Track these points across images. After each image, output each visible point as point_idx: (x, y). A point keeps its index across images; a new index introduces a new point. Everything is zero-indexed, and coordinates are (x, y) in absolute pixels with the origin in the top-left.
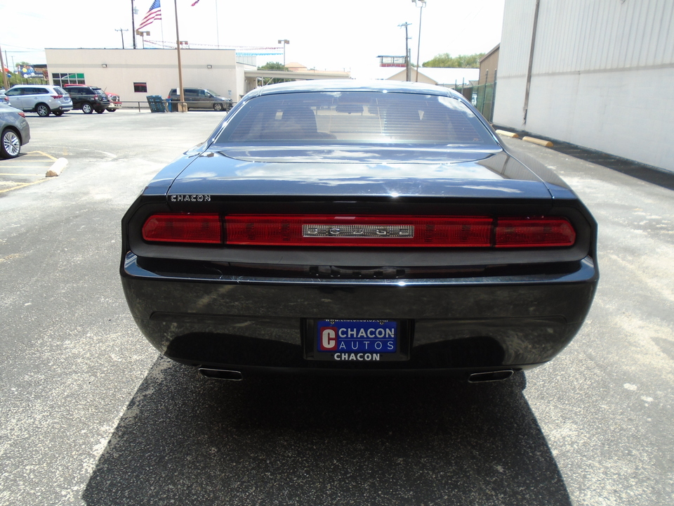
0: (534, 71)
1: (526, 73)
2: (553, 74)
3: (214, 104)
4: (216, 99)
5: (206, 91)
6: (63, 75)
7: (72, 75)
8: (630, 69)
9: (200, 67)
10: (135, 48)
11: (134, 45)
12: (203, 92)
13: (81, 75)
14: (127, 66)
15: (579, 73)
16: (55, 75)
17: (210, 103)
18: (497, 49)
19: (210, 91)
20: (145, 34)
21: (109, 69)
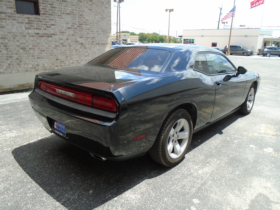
3: (244, 53)
4: (245, 51)
5: (241, 47)
6: (187, 40)
7: (190, 40)
9: (241, 36)
10: (218, 29)
11: (218, 28)
12: (240, 47)
13: (193, 40)
14: (211, 36)
16: (184, 40)
17: (241, 52)
19: (243, 47)
20: (225, 23)
21: (203, 37)
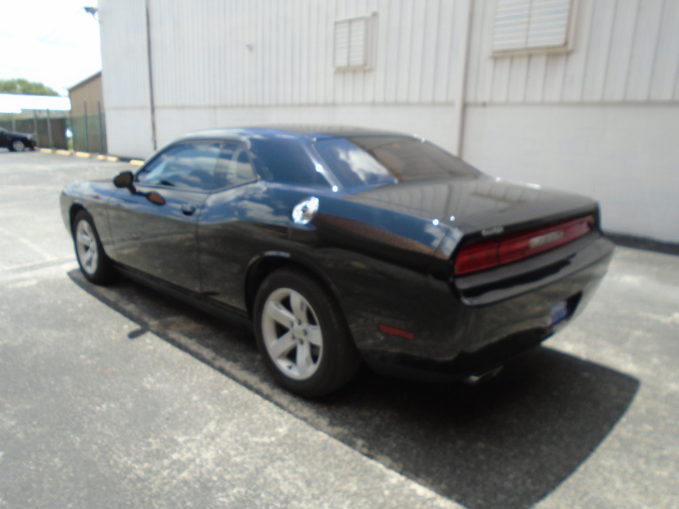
0: (158, 102)
1: (148, 104)
2: (183, 107)
8: (270, 106)
15: (215, 107)
18: (98, 76)
